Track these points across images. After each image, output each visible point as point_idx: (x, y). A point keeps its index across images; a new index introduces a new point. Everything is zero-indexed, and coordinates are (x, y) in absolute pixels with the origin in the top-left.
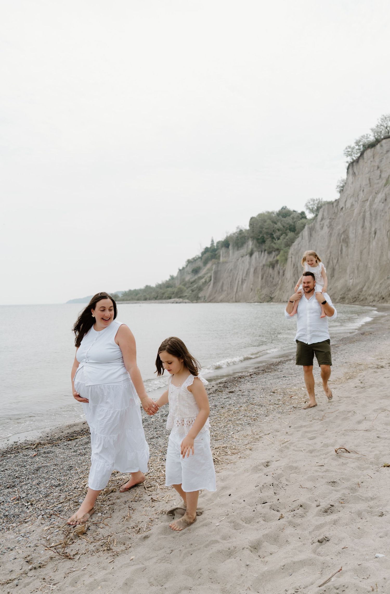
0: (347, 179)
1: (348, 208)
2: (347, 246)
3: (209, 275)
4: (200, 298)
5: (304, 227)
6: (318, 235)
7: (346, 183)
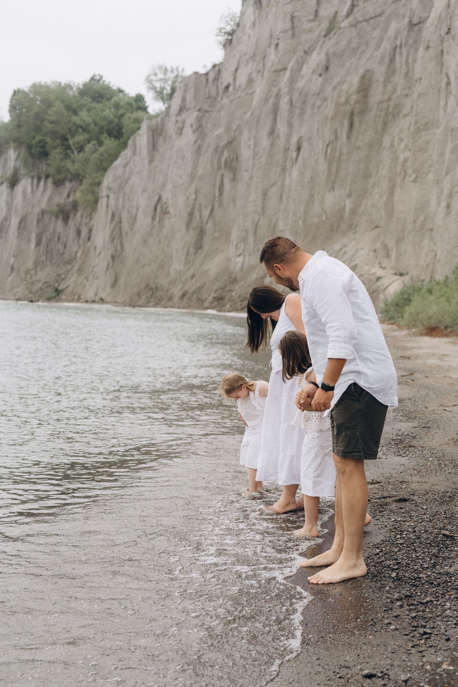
0: (242, 13)
1: (240, 87)
2: (234, 179)
5: (138, 127)
6: (172, 148)
7: (238, 25)
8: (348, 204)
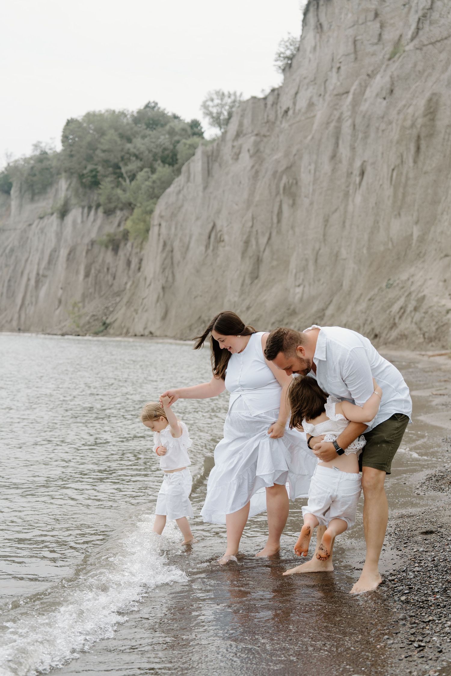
0: (303, 38)
1: (300, 110)
2: (294, 204)
5: (193, 154)
6: (227, 174)
7: (298, 49)
8: (416, 232)
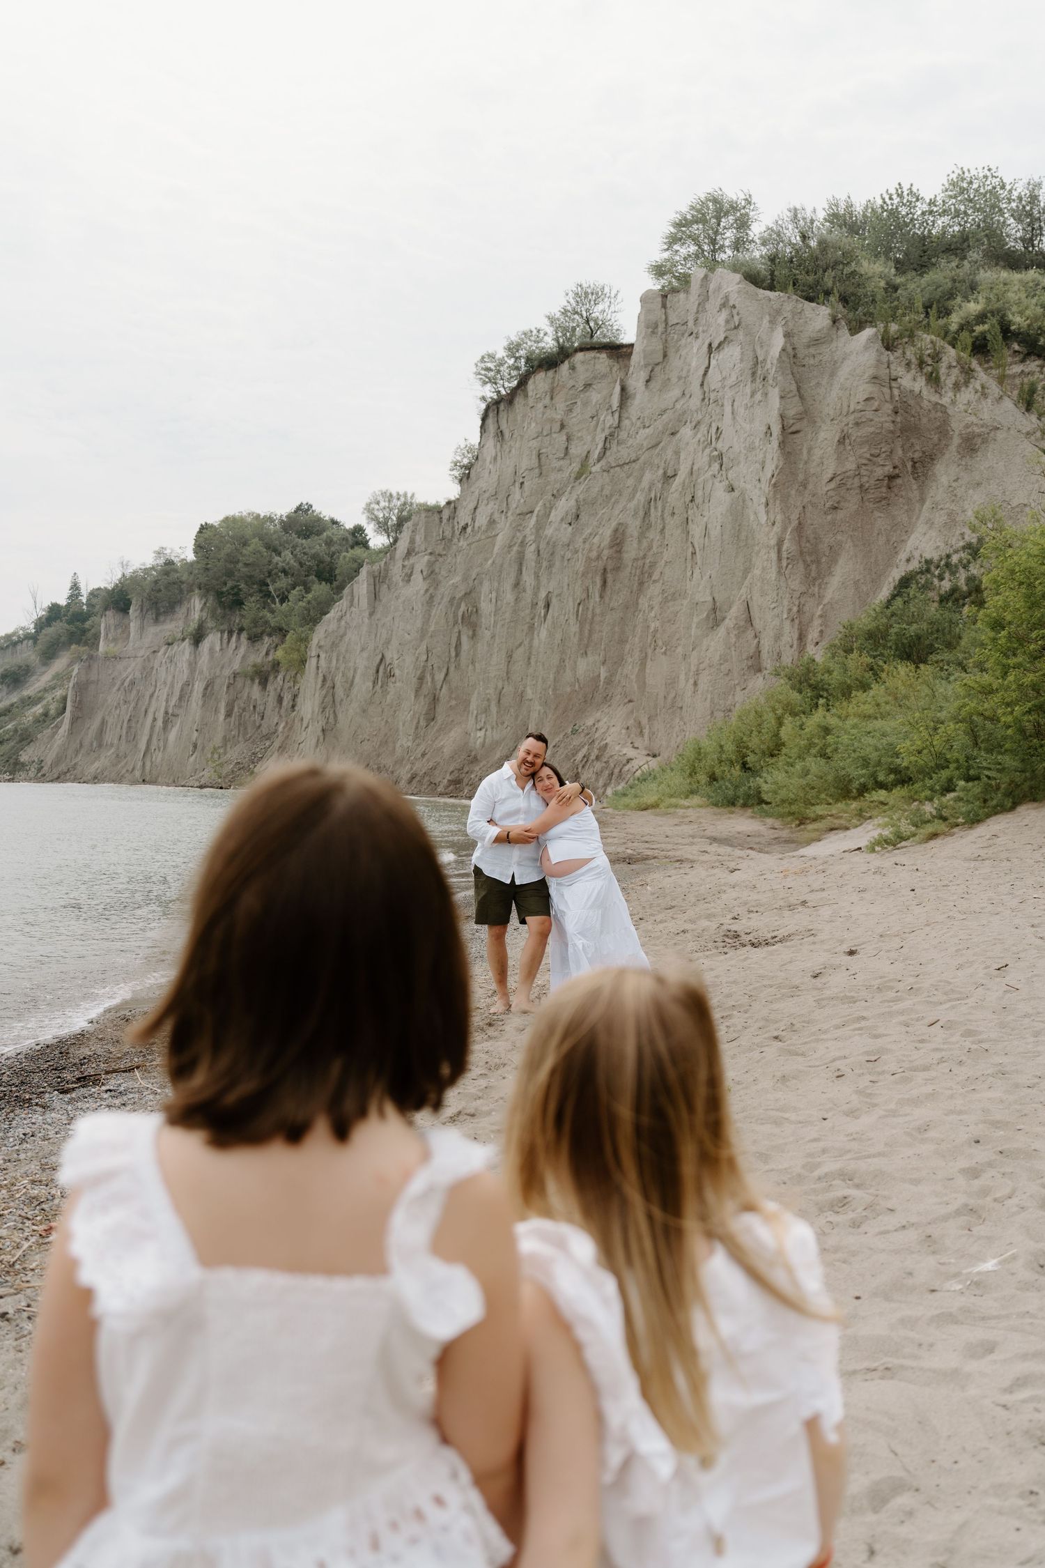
0: (481, 445)
1: (479, 528)
2: (474, 636)
3: (59, 693)
4: (23, 765)
5: (357, 571)
6: (397, 598)
7: (477, 458)
8: (603, 673)
